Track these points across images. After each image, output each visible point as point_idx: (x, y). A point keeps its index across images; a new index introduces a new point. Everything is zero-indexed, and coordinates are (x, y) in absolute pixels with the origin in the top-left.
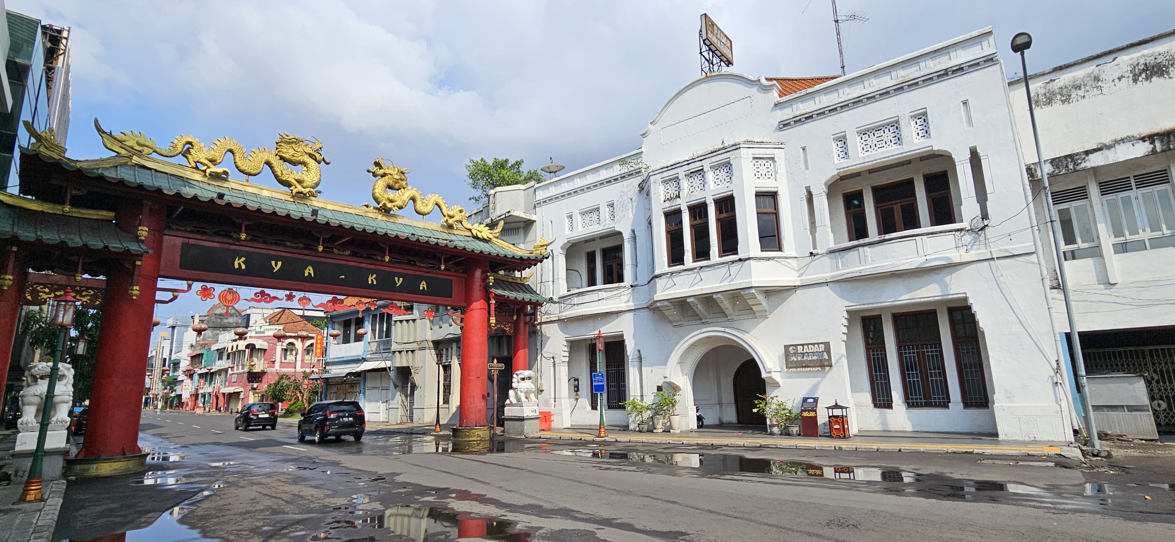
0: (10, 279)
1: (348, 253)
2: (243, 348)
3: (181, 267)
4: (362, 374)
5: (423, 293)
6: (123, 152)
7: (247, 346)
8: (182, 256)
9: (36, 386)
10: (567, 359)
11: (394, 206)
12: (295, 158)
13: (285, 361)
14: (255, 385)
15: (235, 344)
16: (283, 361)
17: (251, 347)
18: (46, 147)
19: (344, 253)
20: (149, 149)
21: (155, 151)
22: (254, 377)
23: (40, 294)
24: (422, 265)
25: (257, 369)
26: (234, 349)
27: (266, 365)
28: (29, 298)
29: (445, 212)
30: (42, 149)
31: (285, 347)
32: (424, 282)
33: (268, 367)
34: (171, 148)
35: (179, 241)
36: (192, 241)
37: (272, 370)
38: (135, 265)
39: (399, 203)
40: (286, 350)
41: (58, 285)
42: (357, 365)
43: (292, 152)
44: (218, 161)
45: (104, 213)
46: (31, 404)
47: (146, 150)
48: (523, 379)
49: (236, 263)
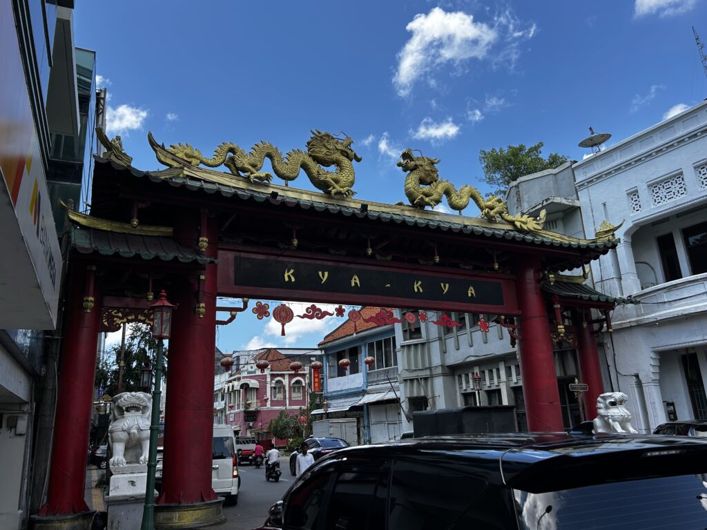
0: (91, 301)
1: (389, 258)
2: (238, 388)
3: (235, 284)
4: (365, 407)
5: (472, 300)
6: (175, 164)
7: (242, 386)
8: (236, 272)
9: (123, 420)
10: (658, 378)
11: (432, 200)
12: (329, 157)
13: (275, 399)
14: (251, 424)
15: (231, 384)
16: (273, 399)
17: (245, 387)
18: (115, 156)
19: (386, 258)
20: (197, 160)
21: (202, 162)
22: (250, 416)
23: (115, 319)
24: (467, 267)
25: (252, 409)
26: (230, 390)
27: (259, 404)
28: (106, 323)
29: (483, 204)
30: (113, 158)
31: (273, 385)
32: (471, 288)
33: (261, 406)
34: (215, 157)
35: (231, 256)
36: (243, 255)
37: (264, 408)
38: (199, 280)
39: (435, 196)
40: (275, 388)
41: (129, 308)
42: (359, 398)
43: (324, 150)
44: (259, 166)
45: (163, 229)
46: (120, 441)
47: (194, 162)
48: (613, 404)
49: (286, 275)
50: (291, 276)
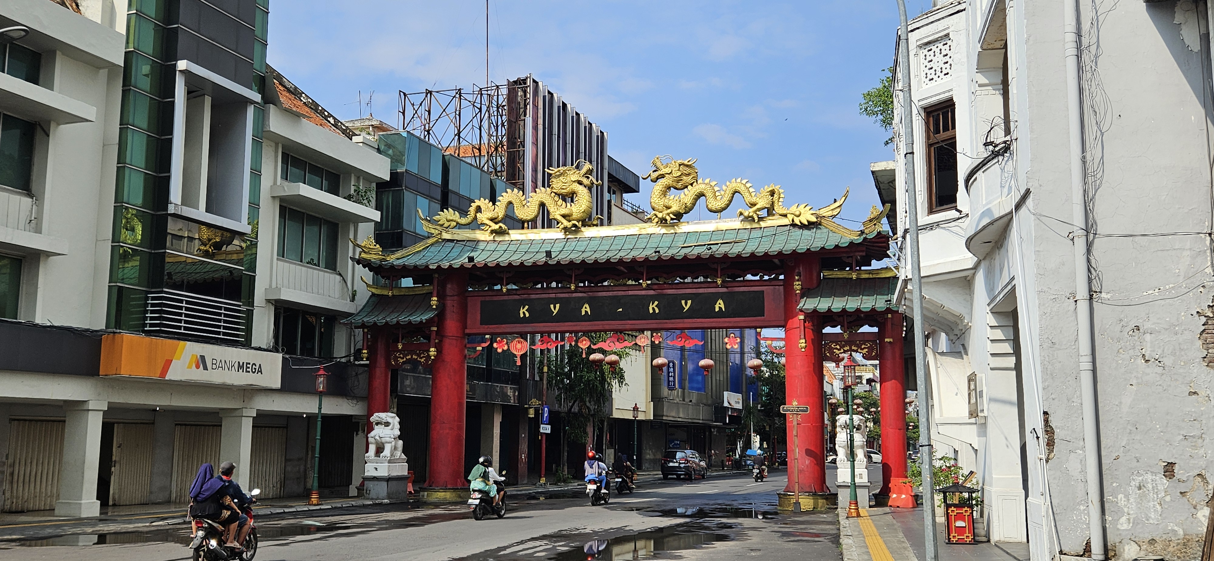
3: (481, 324)
5: (721, 314)
6: (435, 232)
8: (482, 314)
12: (564, 191)
20: (454, 223)
21: (458, 223)
28: (393, 363)
29: (747, 201)
32: (720, 301)
35: (478, 300)
36: (487, 299)
41: (407, 351)
44: (500, 217)
47: (452, 224)
49: (521, 312)
50: (526, 312)
